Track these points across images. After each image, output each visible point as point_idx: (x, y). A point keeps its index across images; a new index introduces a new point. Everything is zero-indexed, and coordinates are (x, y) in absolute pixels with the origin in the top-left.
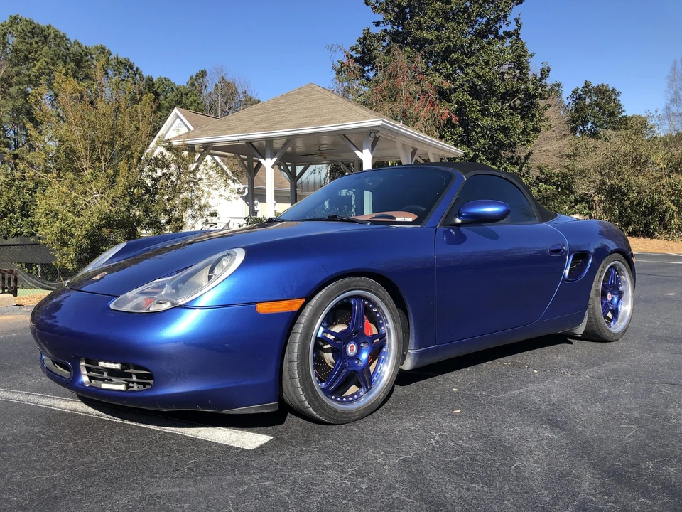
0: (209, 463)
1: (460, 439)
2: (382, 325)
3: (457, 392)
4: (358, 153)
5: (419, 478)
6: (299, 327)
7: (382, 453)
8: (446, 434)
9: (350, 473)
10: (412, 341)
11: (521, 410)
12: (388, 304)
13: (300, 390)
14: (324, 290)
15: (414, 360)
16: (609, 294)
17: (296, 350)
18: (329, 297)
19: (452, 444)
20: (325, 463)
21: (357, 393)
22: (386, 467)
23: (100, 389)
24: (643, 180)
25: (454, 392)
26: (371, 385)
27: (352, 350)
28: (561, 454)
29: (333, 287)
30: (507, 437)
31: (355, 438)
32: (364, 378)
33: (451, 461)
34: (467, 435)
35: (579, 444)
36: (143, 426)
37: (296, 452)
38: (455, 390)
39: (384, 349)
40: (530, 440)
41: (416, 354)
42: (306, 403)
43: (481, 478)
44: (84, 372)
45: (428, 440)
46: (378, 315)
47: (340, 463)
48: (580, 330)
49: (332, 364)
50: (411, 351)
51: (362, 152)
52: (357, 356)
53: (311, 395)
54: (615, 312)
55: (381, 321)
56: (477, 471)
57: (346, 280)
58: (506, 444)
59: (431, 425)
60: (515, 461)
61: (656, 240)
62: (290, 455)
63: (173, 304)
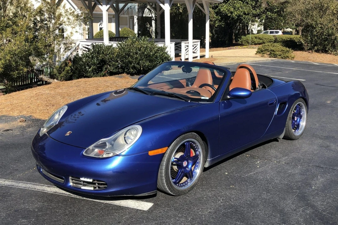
0: (132, 218)
1: (230, 201)
2: (197, 151)
3: (227, 175)
4: (161, 5)
5: (216, 220)
6: (165, 159)
7: (201, 209)
8: (225, 198)
9: (189, 220)
10: (209, 155)
11: (255, 184)
12: (200, 142)
13: (165, 184)
14: (175, 142)
15: (209, 163)
16: (296, 117)
17: (164, 169)
18: (176, 145)
19: (228, 203)
20: (179, 216)
21: (186, 181)
22: (203, 216)
23: (81, 189)
24: (324, 20)
25: (226, 175)
26: (192, 177)
27: (185, 164)
28: (269, 206)
29: (178, 140)
30: (249, 199)
31: (188, 202)
32: (190, 175)
33: (228, 212)
34: (233, 198)
35: (276, 201)
36: (94, 200)
37: (165, 211)
38: (226, 173)
39: (198, 161)
40: (258, 200)
41: (210, 161)
42: (168, 189)
43: (240, 219)
44: (71, 181)
45: (218, 202)
46: (196, 147)
47: (185, 215)
48: (282, 136)
49: (177, 170)
50: (209, 160)
51: (164, 5)
52: (187, 166)
53: (170, 186)
54: (298, 125)
55: (197, 149)
56: (238, 216)
57: (183, 135)
58: (248, 202)
59: (218, 194)
60: (252, 210)
61: (329, 55)
62: (164, 212)
63: (114, 154)
